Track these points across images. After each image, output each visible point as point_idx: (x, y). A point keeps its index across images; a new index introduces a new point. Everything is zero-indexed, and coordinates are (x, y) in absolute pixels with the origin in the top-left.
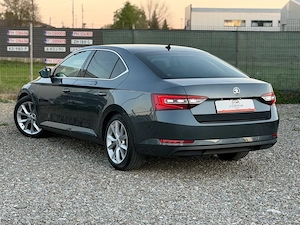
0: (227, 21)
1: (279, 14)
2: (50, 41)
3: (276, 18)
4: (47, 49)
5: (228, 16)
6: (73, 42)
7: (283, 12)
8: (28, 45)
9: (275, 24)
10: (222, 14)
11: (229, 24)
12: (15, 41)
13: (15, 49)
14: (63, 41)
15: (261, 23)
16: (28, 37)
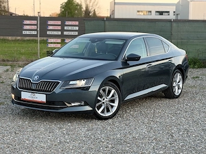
0: (138, 11)
1: (175, 7)
2: (51, 28)
3: (172, 9)
4: (48, 33)
5: (140, 8)
6: (66, 28)
7: (177, 5)
8: (36, 30)
9: (171, 13)
10: (135, 7)
11: (140, 13)
12: (28, 27)
13: (28, 33)
14: (59, 28)
15: (161, 13)
16: (37, 25)
